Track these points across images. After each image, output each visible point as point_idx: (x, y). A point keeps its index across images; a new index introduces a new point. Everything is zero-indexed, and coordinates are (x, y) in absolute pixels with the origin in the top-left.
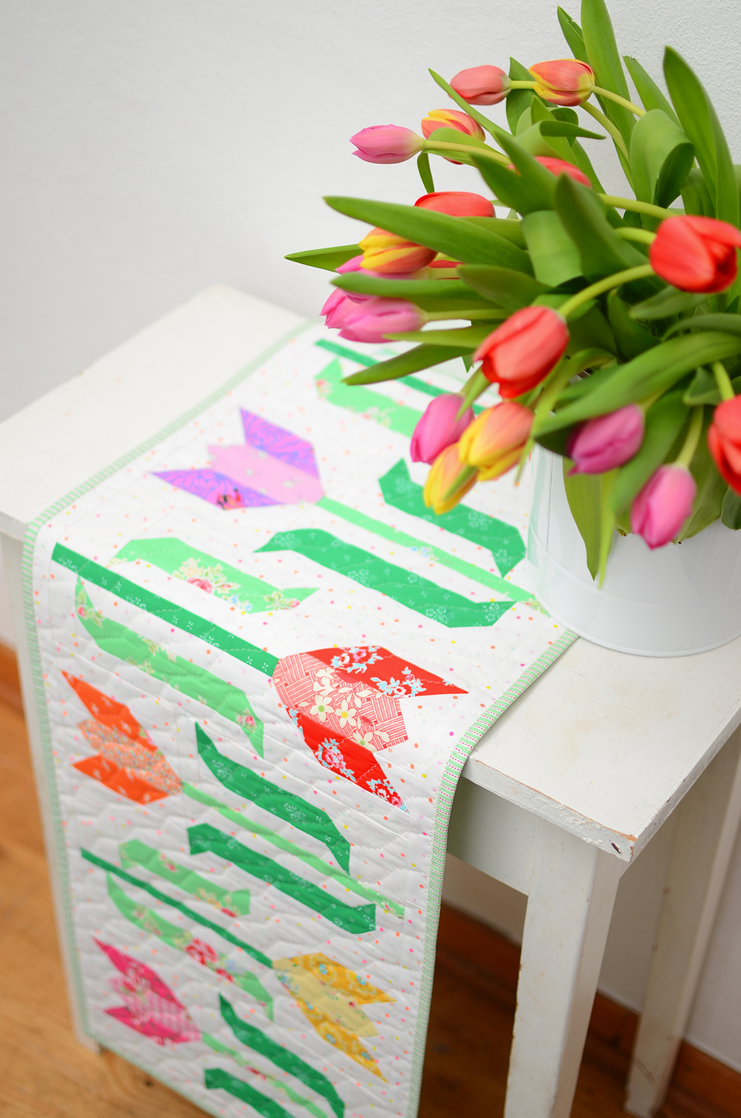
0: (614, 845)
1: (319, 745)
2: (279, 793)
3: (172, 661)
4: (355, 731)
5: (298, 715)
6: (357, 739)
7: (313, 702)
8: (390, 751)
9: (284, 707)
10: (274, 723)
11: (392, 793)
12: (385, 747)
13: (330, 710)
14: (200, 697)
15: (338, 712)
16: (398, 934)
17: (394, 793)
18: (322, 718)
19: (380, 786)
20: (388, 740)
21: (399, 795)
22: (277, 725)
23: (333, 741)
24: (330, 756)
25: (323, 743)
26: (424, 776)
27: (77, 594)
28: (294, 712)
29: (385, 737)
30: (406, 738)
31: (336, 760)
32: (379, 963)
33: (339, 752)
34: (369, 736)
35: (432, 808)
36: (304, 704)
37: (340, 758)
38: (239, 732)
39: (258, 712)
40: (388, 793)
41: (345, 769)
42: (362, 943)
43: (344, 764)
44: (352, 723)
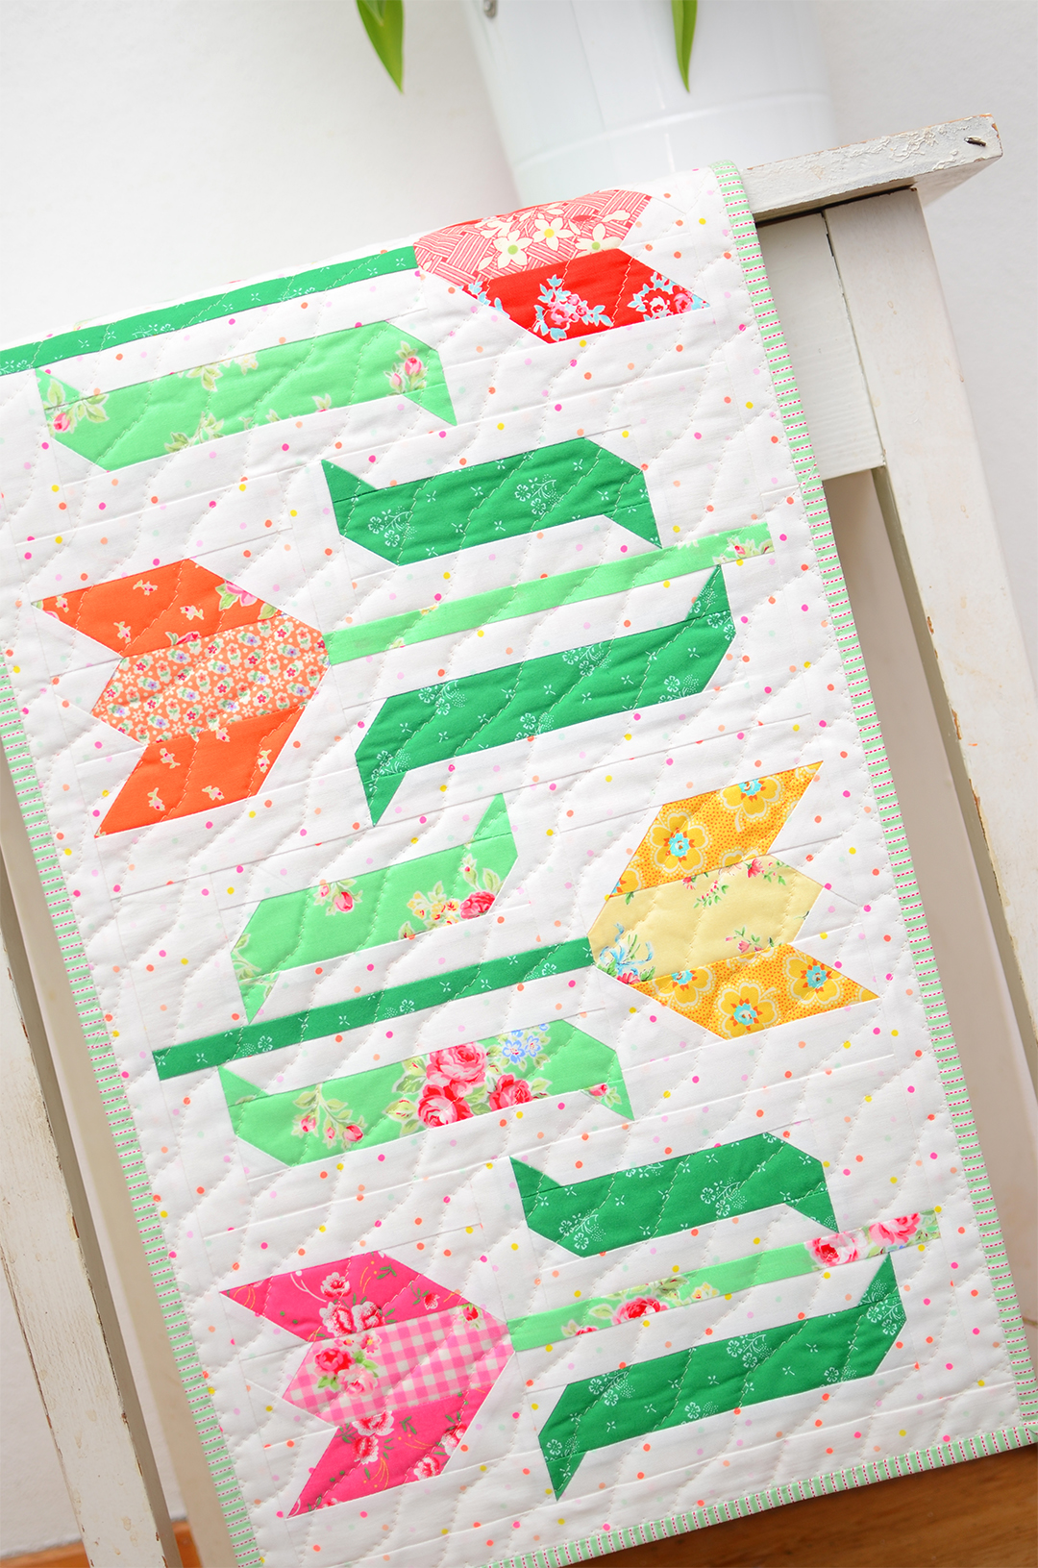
0: (971, 142)
1: (537, 307)
2: (502, 475)
3: (250, 372)
4: (576, 242)
5: (484, 287)
6: (587, 247)
7: (496, 253)
8: (639, 225)
9: (459, 289)
10: (451, 334)
11: (670, 292)
12: (629, 225)
13: (526, 242)
14: (317, 400)
15: (538, 237)
16: (772, 601)
17: (676, 289)
18: (521, 261)
19: (649, 297)
20: (628, 215)
21: (682, 284)
22: (459, 333)
23: (554, 281)
24: (559, 312)
25: (540, 298)
26: (702, 222)
27: (44, 397)
28: (475, 288)
29: (622, 215)
30: (648, 198)
31: (570, 309)
32: (764, 711)
33: (569, 293)
34: (599, 231)
35: (734, 266)
36: (484, 264)
37: (575, 301)
38: (401, 408)
39: (422, 333)
40: (665, 296)
41: (589, 312)
42: (727, 694)
43: (584, 304)
44: (565, 234)
